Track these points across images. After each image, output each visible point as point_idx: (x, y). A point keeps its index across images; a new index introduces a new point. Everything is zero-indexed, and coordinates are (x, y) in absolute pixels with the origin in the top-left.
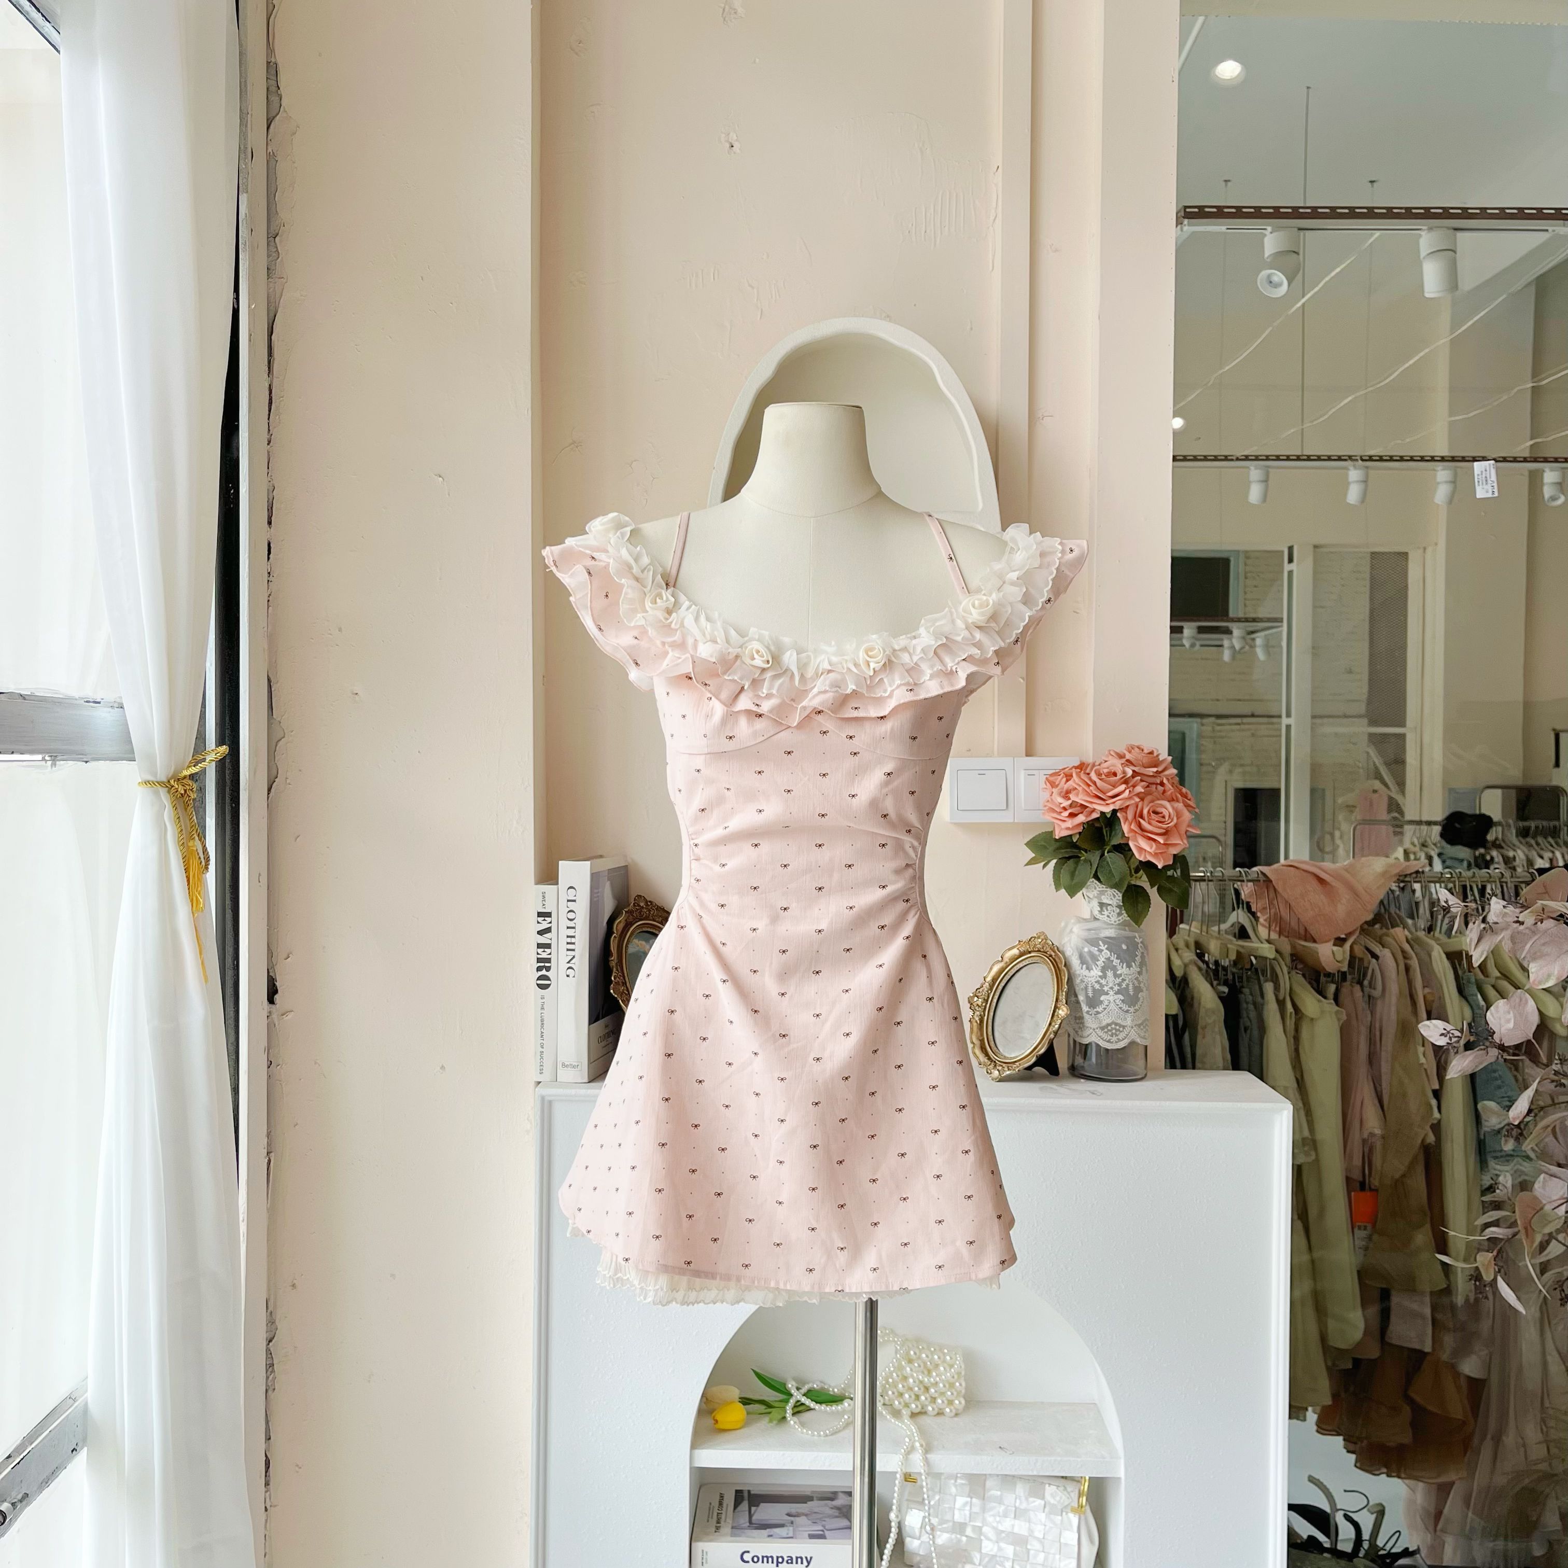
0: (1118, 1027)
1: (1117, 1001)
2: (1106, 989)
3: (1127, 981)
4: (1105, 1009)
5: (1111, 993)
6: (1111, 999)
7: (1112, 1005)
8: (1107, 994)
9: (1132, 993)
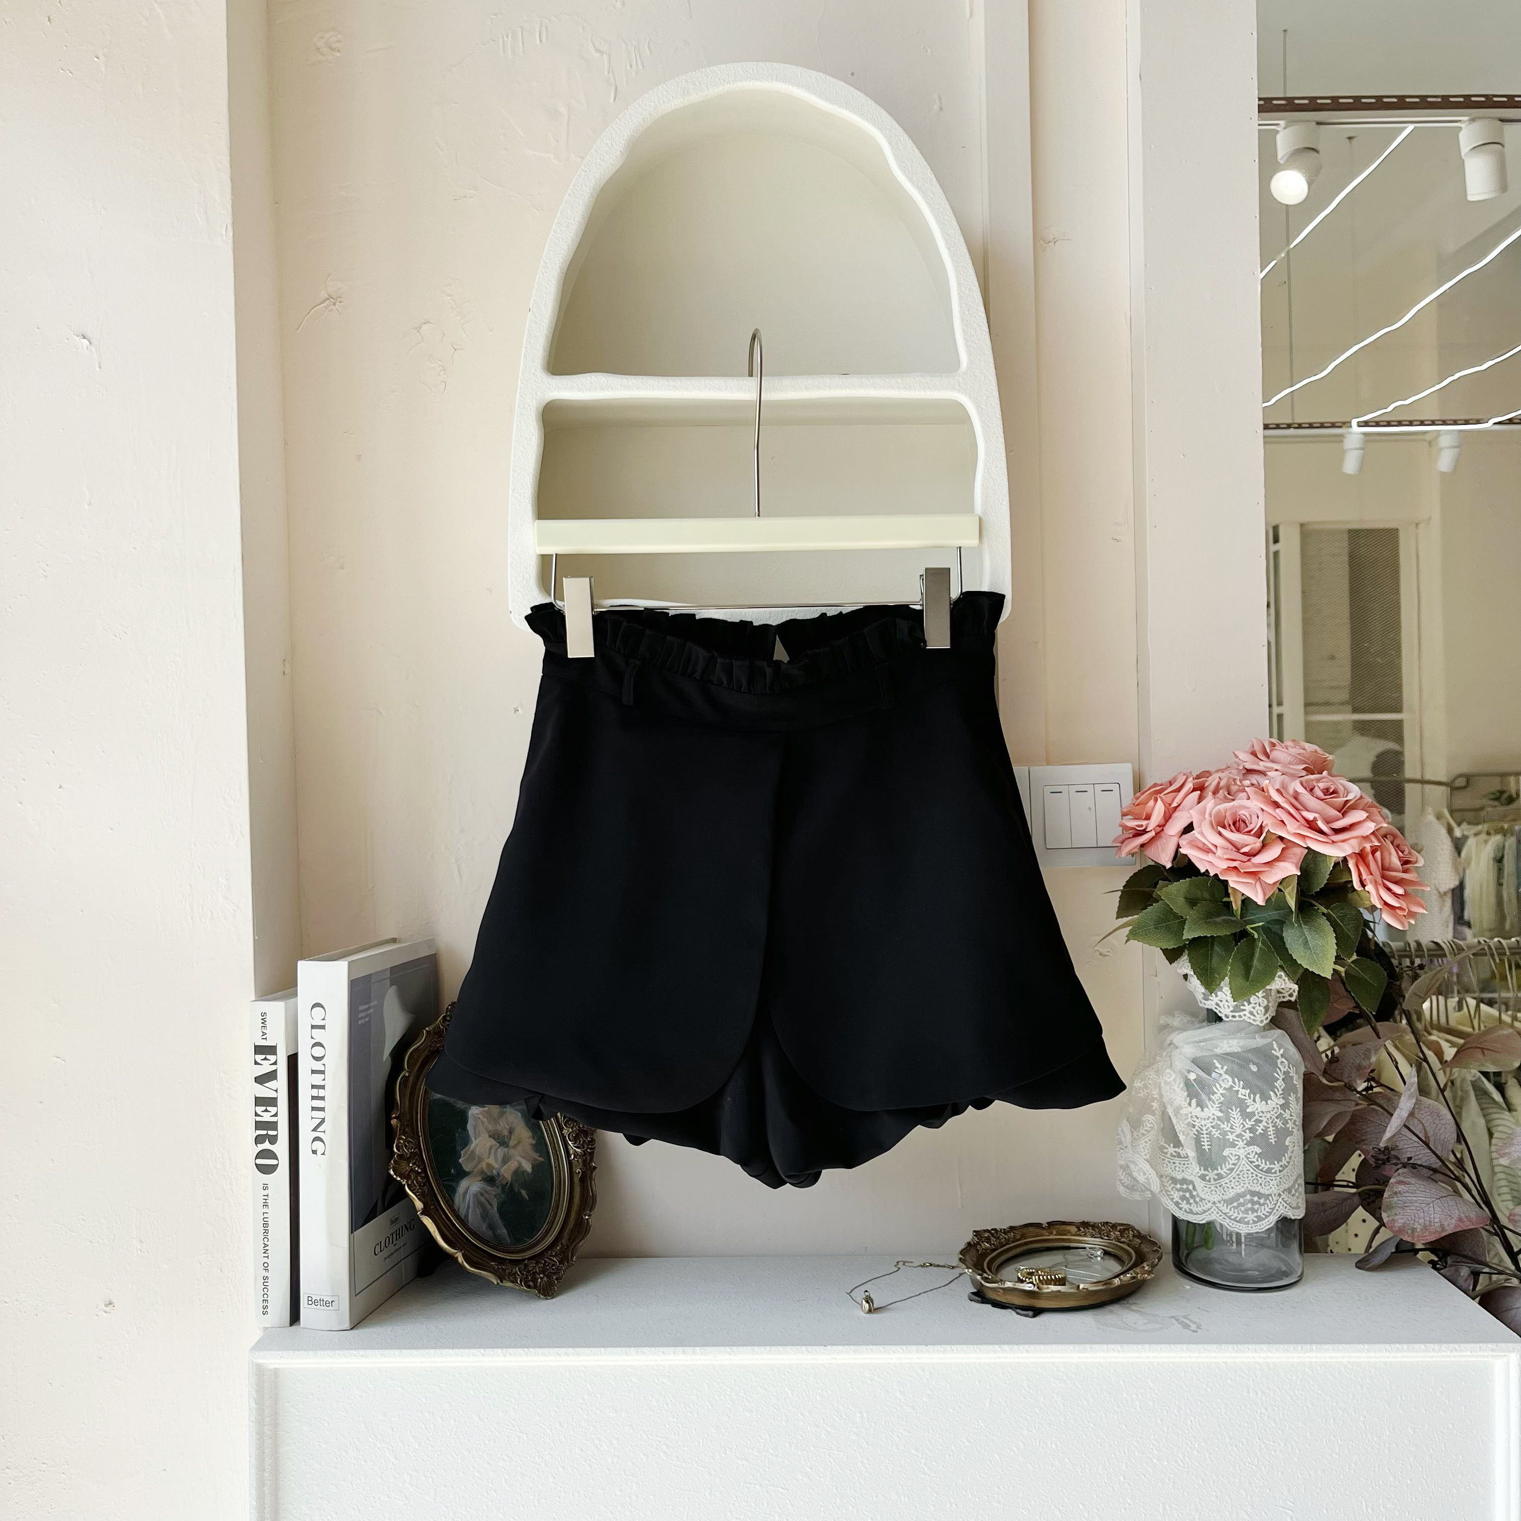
0: (1256, 1199)
1: (1251, 1156)
2: (1231, 1137)
3: (1264, 1123)
4: (1231, 1170)
5: (1241, 1144)
6: (1242, 1153)
7: (1244, 1165)
8: (1233, 1145)
9: (1273, 1141)
